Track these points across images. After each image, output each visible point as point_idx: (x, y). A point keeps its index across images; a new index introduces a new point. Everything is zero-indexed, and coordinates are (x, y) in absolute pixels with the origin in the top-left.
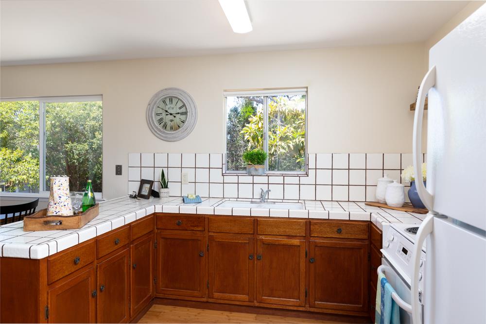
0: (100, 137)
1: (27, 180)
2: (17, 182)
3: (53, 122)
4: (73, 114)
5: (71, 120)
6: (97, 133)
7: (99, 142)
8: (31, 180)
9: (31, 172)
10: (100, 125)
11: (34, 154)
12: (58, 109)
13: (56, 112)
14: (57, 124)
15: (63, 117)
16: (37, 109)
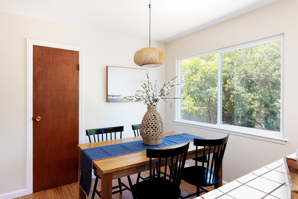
0: (230, 83)
1: (188, 110)
2: (183, 110)
3: (201, 75)
4: (212, 69)
5: (211, 73)
6: (228, 81)
7: (229, 87)
8: (190, 110)
9: (190, 105)
10: (229, 75)
11: (191, 95)
12: (204, 67)
13: (203, 69)
14: (203, 76)
15: (206, 72)
16: (193, 68)
